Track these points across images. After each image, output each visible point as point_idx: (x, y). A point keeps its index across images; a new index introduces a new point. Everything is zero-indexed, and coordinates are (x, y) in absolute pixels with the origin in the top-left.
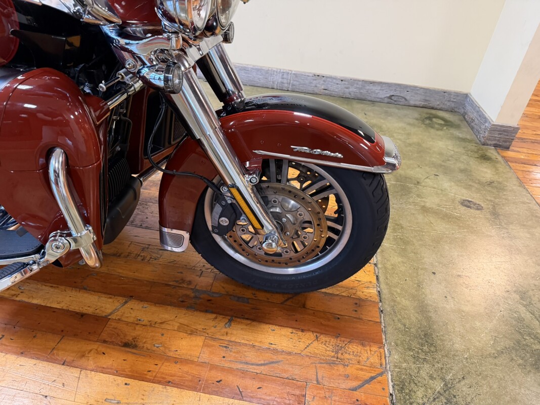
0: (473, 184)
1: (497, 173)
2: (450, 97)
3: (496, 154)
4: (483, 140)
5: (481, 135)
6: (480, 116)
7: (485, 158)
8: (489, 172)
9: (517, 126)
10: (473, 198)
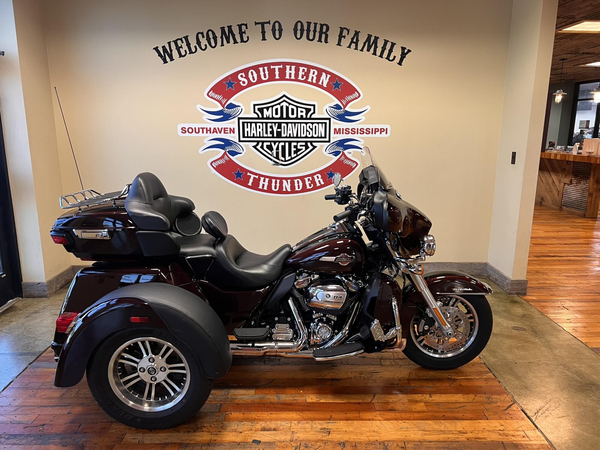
0: (514, 318)
1: (525, 310)
2: (475, 267)
3: (520, 299)
4: (508, 291)
5: (506, 289)
6: (501, 277)
7: (514, 302)
8: (520, 310)
9: (526, 280)
10: (518, 325)
